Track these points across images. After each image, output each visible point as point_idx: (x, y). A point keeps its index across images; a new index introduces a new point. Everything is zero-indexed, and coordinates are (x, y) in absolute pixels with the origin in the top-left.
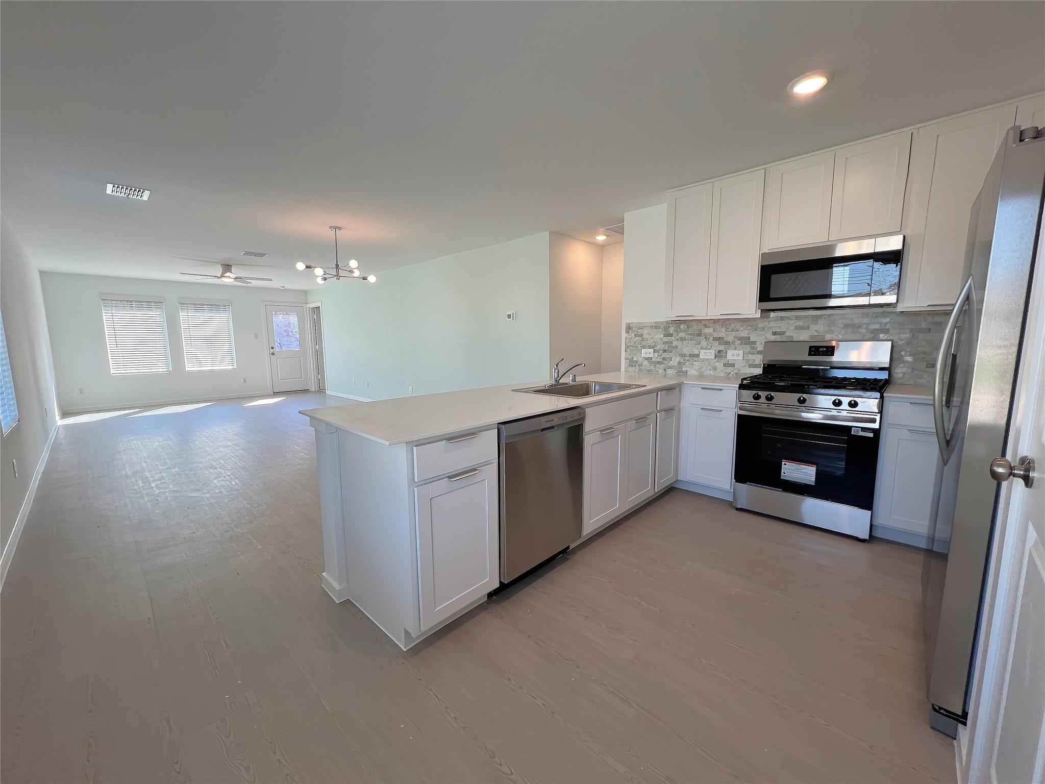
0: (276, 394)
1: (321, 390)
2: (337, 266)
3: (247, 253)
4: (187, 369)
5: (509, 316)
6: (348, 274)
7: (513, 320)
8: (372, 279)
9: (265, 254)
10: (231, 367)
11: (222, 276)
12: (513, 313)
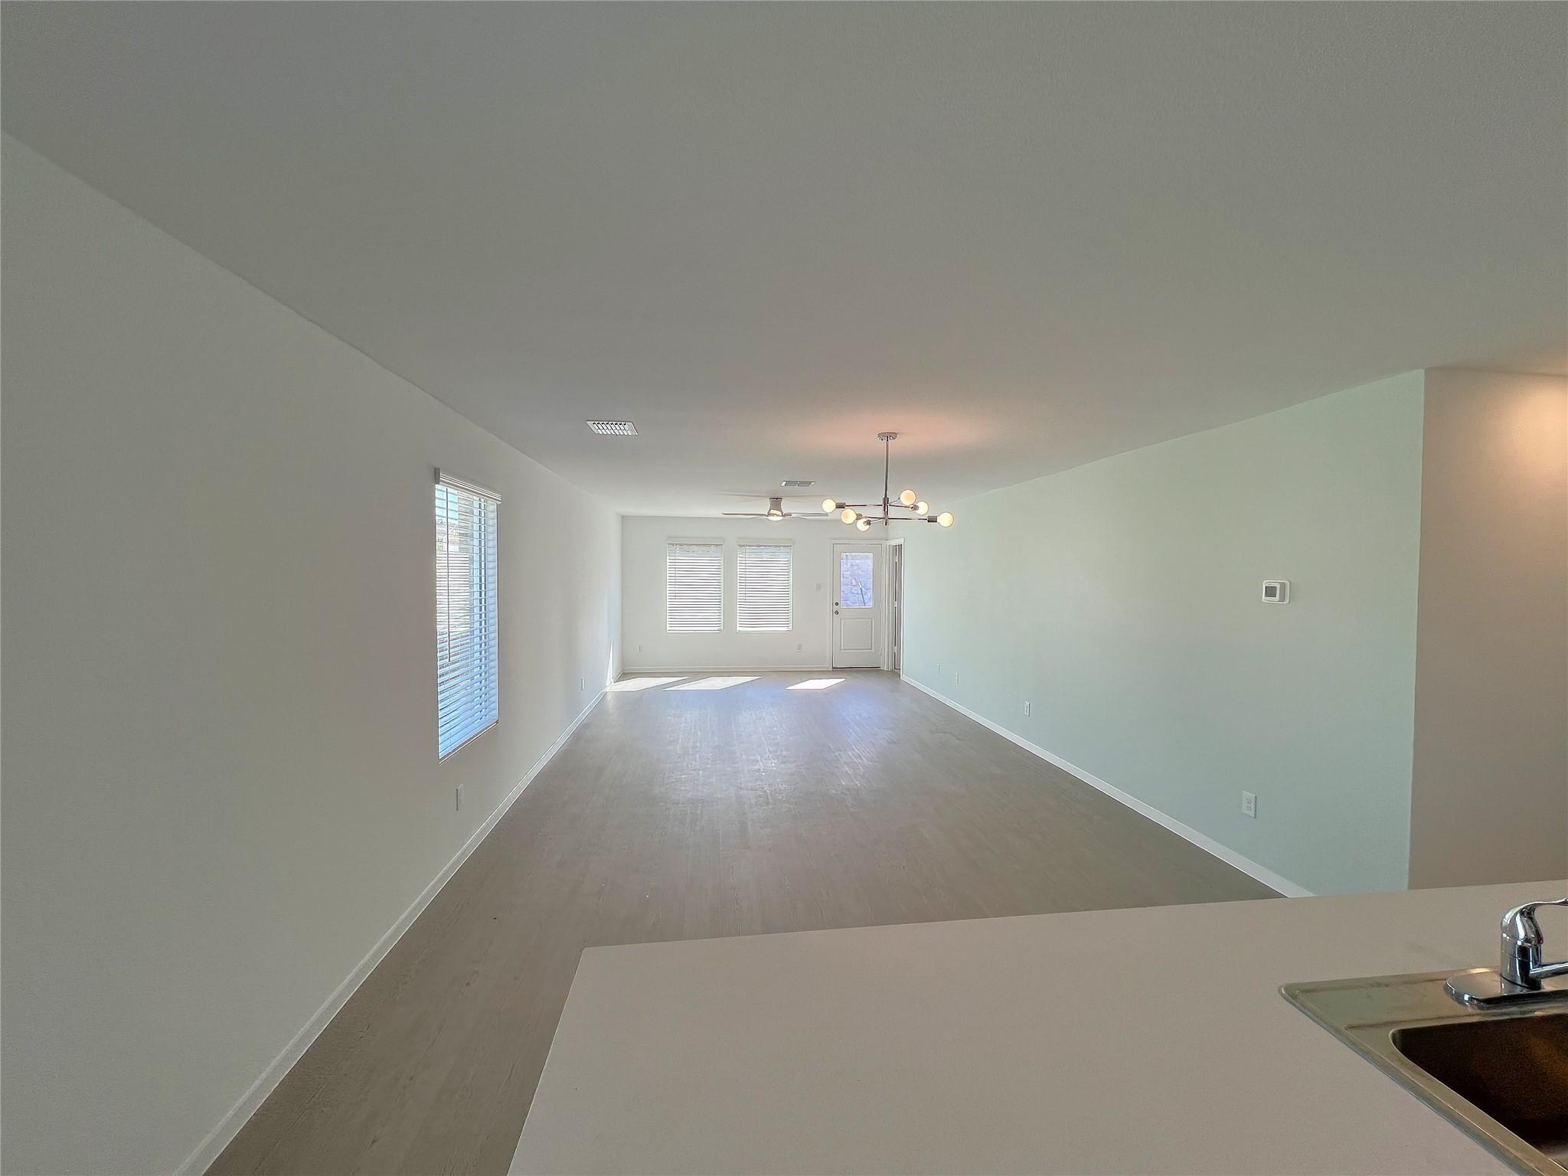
0: (836, 671)
1: (895, 672)
2: (886, 500)
3: (788, 483)
4: (738, 629)
5: (1270, 592)
6: (907, 513)
7: (1282, 599)
8: (945, 520)
9: (810, 483)
10: (785, 629)
11: (769, 514)
12: (1283, 586)
